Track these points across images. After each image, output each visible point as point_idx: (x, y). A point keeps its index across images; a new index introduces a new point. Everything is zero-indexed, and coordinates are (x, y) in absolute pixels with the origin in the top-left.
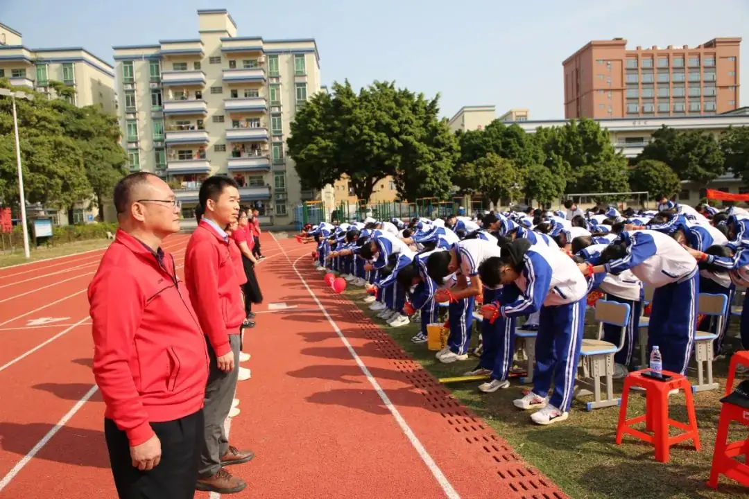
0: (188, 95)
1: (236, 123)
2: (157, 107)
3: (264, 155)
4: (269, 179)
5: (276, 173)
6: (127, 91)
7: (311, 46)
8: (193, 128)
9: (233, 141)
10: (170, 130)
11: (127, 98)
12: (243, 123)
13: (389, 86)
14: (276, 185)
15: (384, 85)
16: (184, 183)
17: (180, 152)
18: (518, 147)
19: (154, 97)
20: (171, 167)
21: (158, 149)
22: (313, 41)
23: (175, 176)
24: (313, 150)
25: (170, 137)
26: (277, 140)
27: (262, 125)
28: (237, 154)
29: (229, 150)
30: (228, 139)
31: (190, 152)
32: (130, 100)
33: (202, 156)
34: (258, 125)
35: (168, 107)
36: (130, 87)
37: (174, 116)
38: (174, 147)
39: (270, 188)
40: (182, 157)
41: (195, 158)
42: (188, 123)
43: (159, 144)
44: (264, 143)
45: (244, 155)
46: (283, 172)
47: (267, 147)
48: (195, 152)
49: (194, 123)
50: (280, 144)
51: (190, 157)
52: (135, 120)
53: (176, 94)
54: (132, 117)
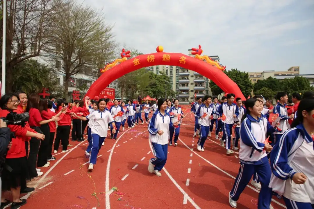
0: (185, 70)
1: (196, 78)
2: (177, 74)
3: (203, 86)
4: (204, 92)
5: (206, 90)
6: (171, 70)
7: (217, 57)
8: (186, 79)
9: (196, 82)
10: (180, 79)
11: (170, 71)
12: (198, 78)
13: (235, 70)
14: (206, 94)
15: (234, 70)
16: (183, 92)
17: (182, 84)
18: (275, 85)
19: (177, 71)
20: (180, 88)
21: (177, 84)
22: (218, 56)
23: (180, 90)
24: (215, 86)
25: (180, 81)
26: (207, 82)
27: (203, 78)
28: (196, 85)
29: (194, 84)
30: (194, 82)
31: (185, 84)
32: (171, 72)
33: (187, 86)
34: (202, 78)
35: (180, 74)
36: (171, 68)
37: (181, 76)
38: (181, 83)
39: (204, 94)
40: (182, 86)
41: (186, 86)
42: (185, 77)
43: (177, 83)
44: (203, 83)
45: (198, 86)
46: (208, 90)
47: (204, 84)
48: (186, 85)
49: (186, 78)
50: (207, 83)
51: (184, 86)
52: (172, 77)
53: (182, 70)
54: (171, 76)
